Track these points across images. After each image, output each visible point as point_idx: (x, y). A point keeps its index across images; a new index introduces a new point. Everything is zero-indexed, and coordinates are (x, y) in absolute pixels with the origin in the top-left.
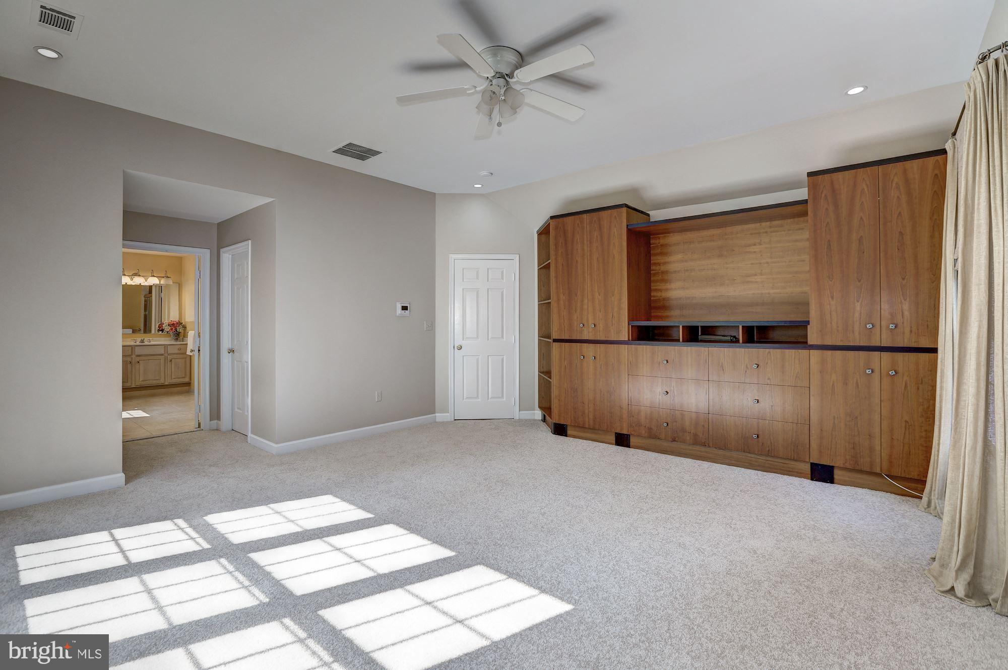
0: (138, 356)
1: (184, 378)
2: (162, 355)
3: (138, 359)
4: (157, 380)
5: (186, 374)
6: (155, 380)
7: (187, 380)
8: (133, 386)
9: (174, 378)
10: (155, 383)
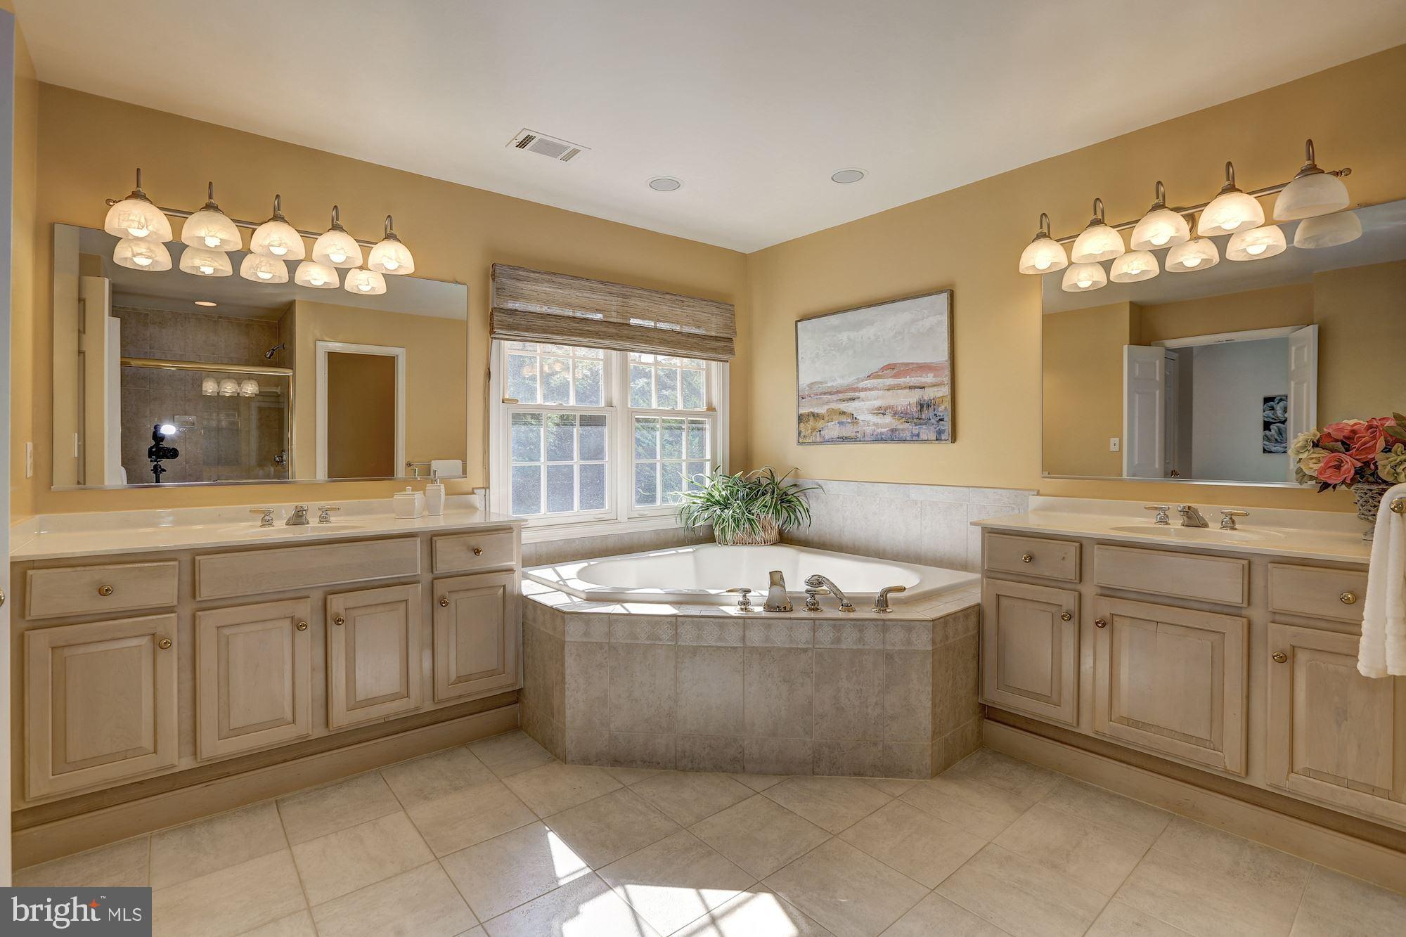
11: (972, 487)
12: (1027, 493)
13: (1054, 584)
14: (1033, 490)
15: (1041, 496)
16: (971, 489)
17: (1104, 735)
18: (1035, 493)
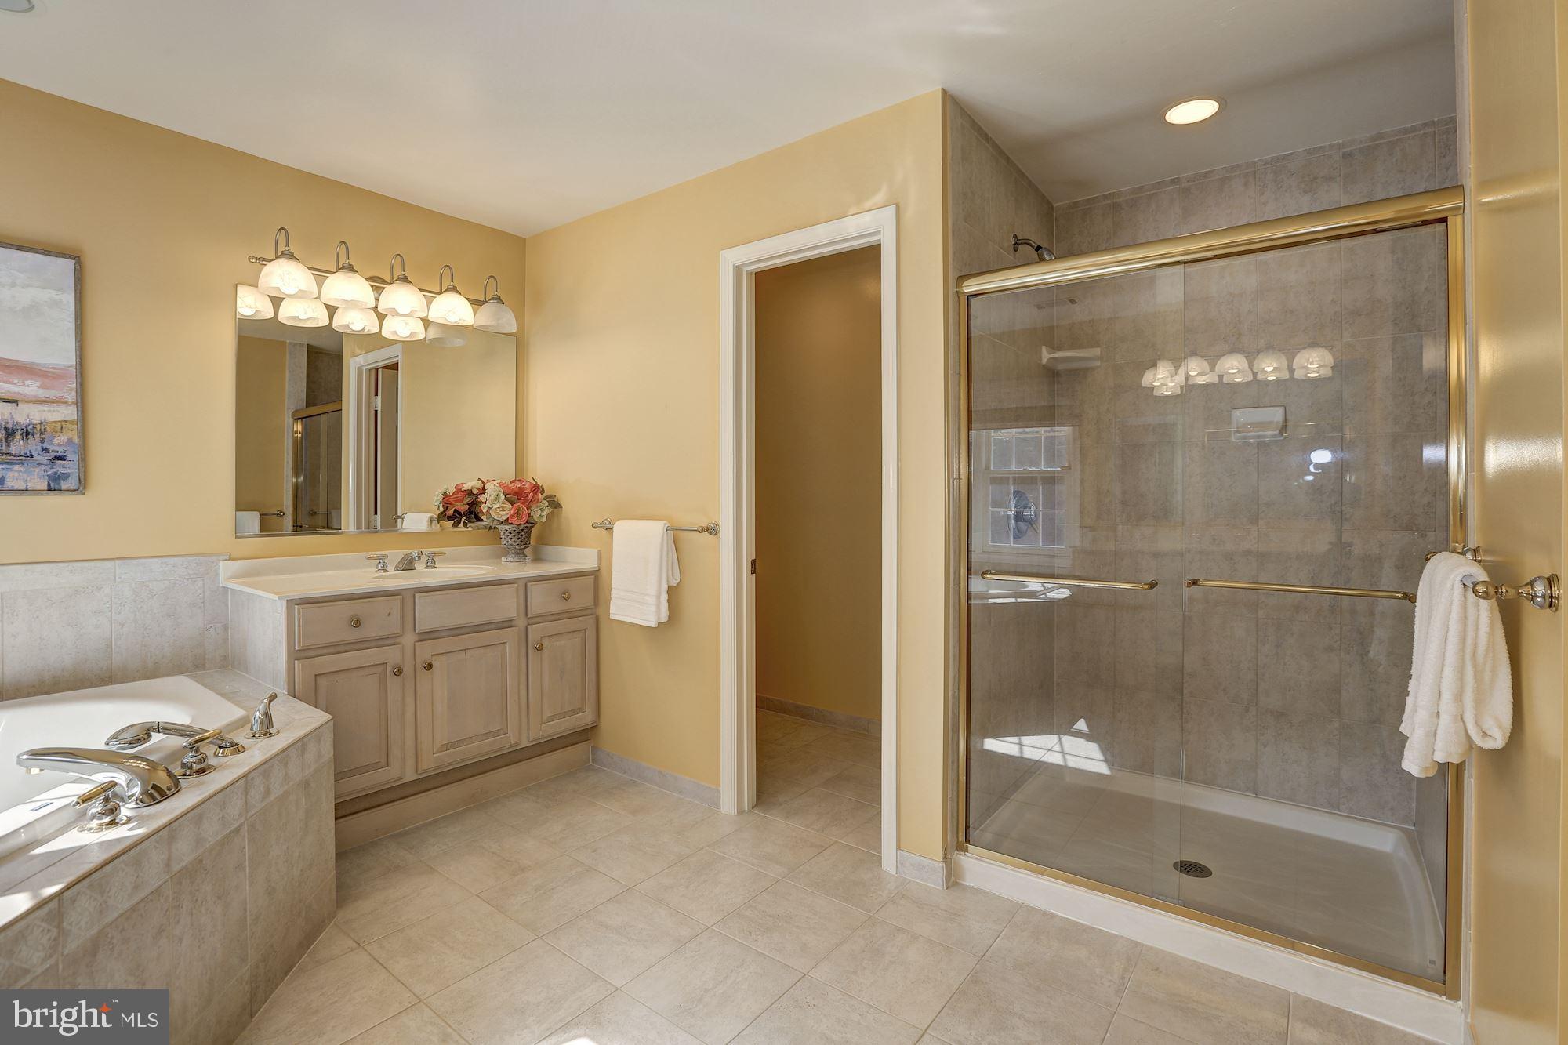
0: (426, 636)
1: (580, 711)
2: (506, 624)
3: (426, 651)
4: (496, 733)
5: (584, 699)
6: (487, 735)
7: (586, 718)
8: (410, 776)
9: (552, 718)
10: (485, 748)
11: (117, 559)
12: (214, 558)
13: (374, 644)
14: (220, 554)
15: (233, 560)
16: (117, 562)
17: (428, 771)
18: (227, 557)
